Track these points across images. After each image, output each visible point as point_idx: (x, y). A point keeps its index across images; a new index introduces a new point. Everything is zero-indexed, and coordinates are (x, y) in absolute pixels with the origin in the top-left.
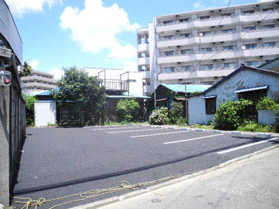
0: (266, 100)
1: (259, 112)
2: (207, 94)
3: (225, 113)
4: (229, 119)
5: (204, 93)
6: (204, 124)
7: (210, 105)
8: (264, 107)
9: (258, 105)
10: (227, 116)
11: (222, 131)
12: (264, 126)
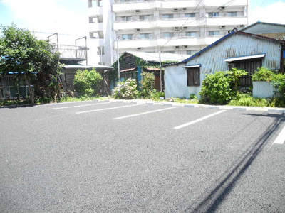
0: (264, 70)
1: (253, 82)
2: (188, 63)
3: (215, 85)
4: (221, 92)
5: (185, 62)
6: (185, 98)
7: (193, 75)
8: (261, 78)
9: (254, 76)
10: (218, 88)
12: (260, 100)
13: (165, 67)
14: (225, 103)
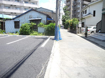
0: (41, 23)
1: (38, 27)
2: (15, 20)
3: (25, 28)
4: (27, 31)
5: (13, 19)
6: (14, 33)
7: (17, 24)
8: (41, 26)
9: (38, 25)
11: (26, 36)
12: (40, 33)
13: (5, 20)
14: (28, 34)
